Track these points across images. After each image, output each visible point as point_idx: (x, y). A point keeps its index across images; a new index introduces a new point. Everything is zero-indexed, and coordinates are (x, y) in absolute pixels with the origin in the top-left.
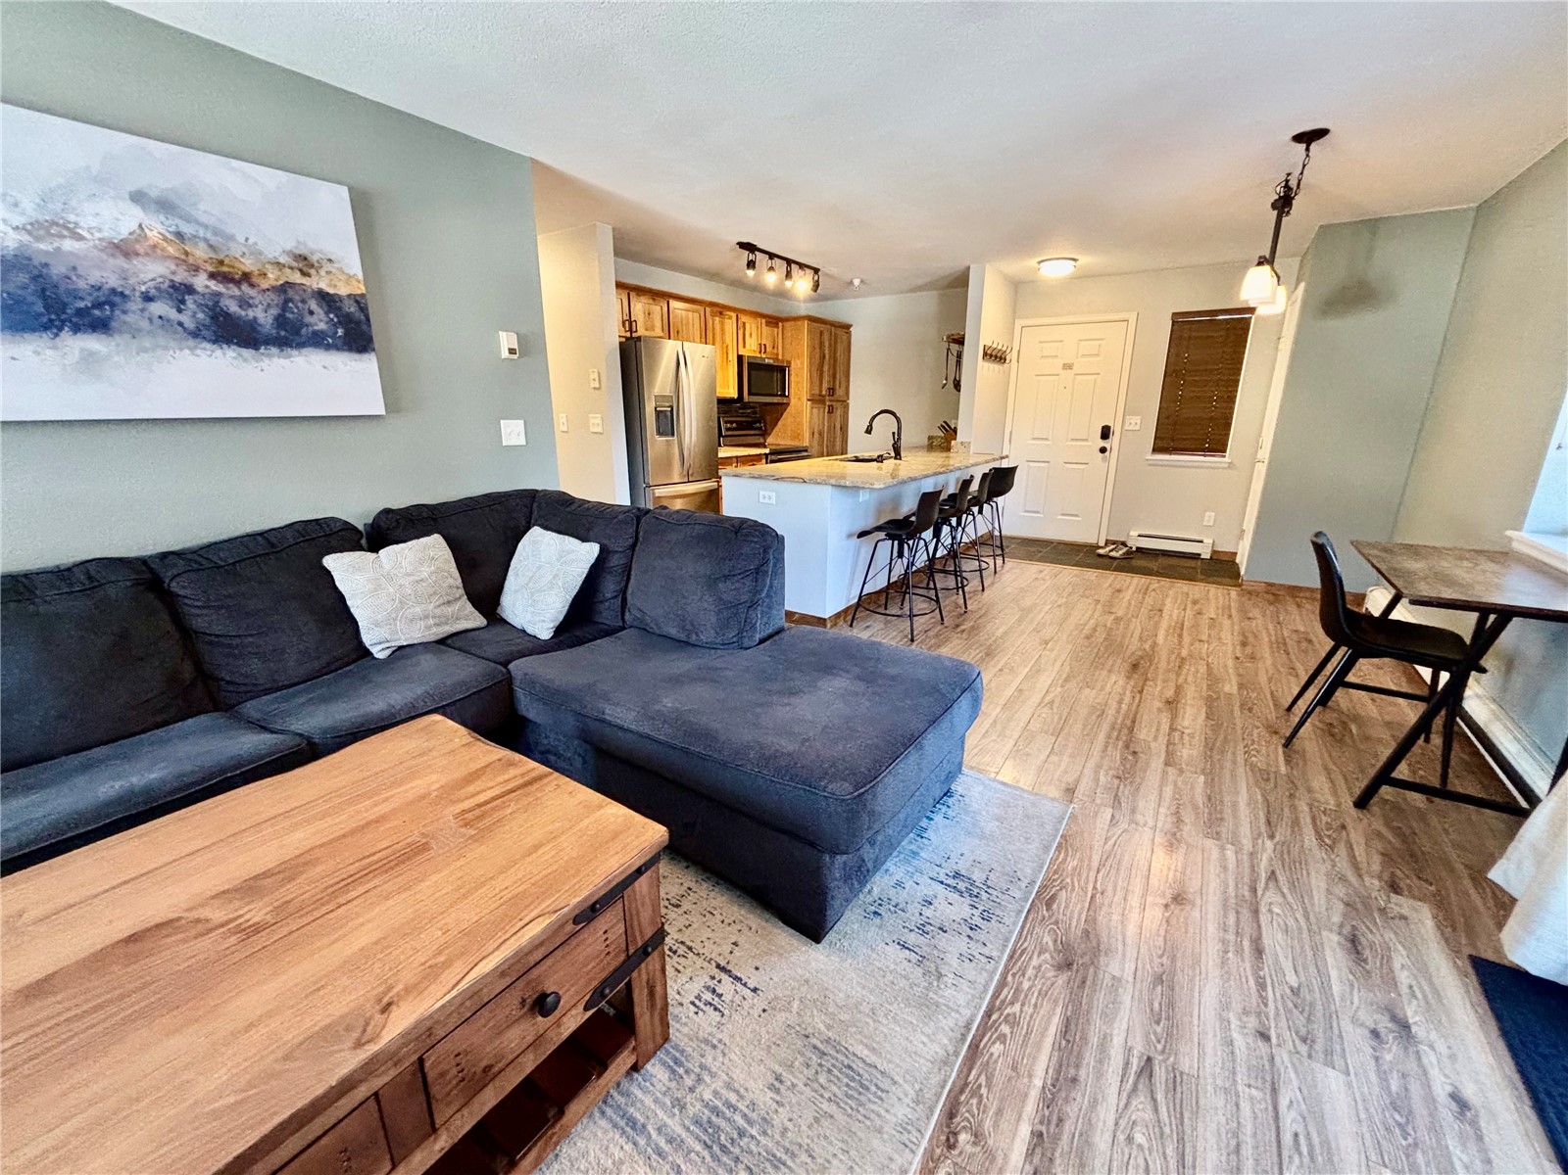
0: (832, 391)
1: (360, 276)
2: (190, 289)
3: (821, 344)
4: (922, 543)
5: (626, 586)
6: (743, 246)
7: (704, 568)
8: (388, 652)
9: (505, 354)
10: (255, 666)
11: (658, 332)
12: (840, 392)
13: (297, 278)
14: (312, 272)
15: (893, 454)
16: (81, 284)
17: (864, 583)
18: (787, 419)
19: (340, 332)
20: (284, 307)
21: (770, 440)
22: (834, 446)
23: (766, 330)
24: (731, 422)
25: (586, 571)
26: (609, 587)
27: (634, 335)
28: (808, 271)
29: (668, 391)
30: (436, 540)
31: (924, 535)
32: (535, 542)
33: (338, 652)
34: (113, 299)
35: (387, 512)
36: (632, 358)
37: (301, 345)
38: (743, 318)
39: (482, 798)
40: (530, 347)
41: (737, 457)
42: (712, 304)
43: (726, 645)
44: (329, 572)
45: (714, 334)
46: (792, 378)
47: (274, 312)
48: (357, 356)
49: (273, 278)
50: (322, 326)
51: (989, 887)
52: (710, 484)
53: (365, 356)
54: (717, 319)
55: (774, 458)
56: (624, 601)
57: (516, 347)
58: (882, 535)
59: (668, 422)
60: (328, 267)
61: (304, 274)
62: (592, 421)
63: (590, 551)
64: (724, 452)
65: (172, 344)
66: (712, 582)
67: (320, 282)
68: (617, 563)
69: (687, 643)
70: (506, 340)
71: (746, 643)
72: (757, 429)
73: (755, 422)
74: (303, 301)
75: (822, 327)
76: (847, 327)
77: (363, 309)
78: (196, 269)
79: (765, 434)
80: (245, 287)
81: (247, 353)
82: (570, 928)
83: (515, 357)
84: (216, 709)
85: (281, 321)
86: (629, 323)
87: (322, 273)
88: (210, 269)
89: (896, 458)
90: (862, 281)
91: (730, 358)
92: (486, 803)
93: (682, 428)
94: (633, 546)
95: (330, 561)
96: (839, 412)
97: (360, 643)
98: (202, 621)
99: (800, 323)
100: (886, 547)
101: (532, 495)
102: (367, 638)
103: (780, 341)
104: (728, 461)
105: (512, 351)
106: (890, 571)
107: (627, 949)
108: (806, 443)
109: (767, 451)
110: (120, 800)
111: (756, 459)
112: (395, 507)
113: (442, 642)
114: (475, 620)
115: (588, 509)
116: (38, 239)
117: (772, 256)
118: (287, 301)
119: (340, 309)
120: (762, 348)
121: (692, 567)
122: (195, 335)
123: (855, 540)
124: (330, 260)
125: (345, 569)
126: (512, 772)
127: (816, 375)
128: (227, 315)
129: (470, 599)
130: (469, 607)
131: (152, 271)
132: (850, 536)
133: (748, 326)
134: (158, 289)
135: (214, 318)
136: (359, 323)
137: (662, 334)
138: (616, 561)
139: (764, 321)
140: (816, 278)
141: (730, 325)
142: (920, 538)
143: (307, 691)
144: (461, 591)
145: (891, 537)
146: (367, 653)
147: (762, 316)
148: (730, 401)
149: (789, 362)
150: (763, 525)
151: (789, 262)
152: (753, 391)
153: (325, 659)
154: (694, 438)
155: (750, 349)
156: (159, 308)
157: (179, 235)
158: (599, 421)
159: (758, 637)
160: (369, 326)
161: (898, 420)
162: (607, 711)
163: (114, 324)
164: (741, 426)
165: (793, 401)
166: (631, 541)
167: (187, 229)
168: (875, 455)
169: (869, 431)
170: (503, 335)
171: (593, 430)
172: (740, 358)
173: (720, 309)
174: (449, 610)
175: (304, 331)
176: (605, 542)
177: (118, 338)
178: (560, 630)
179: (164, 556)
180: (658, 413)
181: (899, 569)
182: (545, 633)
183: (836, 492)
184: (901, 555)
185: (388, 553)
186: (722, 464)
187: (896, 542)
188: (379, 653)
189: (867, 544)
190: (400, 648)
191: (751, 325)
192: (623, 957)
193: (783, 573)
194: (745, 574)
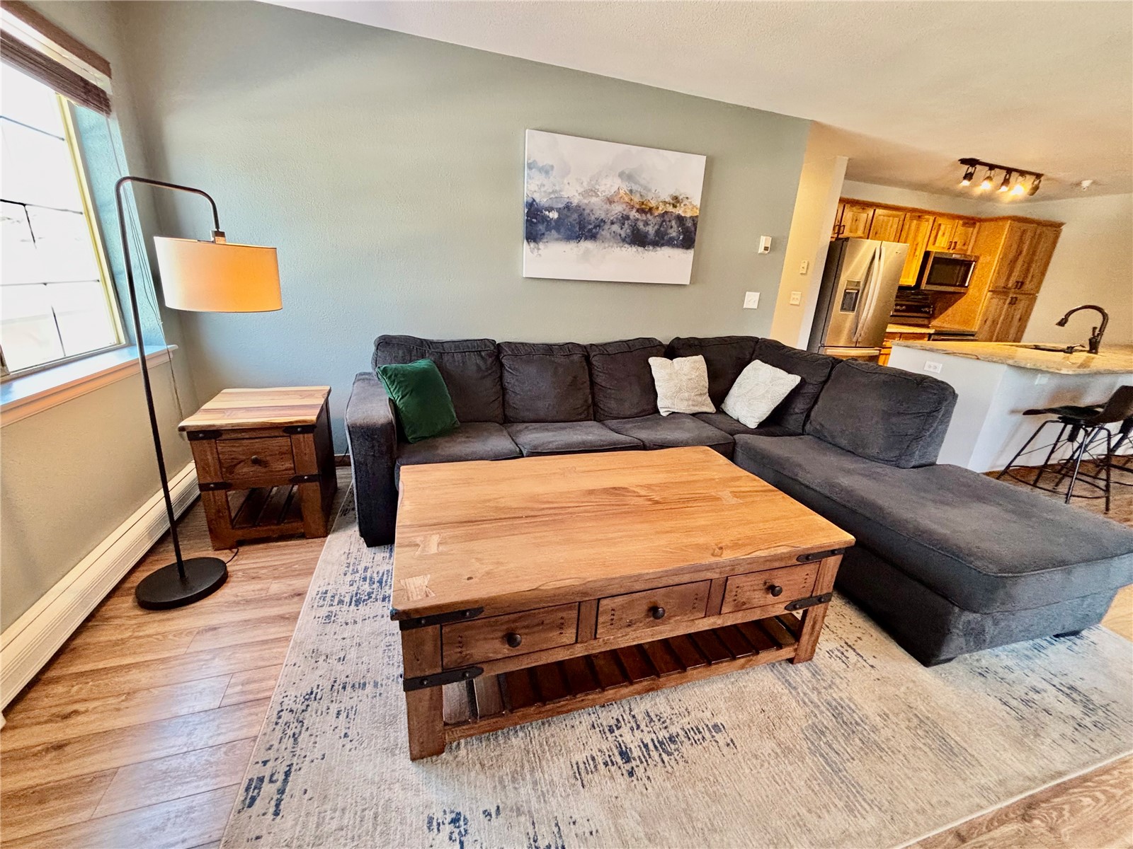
0: (1020, 284)
1: (699, 206)
2: (627, 218)
3: (1021, 241)
4: (1103, 434)
5: (812, 407)
6: (964, 161)
7: (882, 405)
8: (668, 413)
9: (761, 250)
10: (613, 404)
11: (860, 233)
12: (1028, 286)
13: (670, 209)
14: (678, 205)
15: (1088, 348)
16: (593, 218)
17: (1018, 455)
18: (960, 305)
19: (681, 237)
20: (661, 225)
21: (935, 323)
22: (1008, 333)
23: (961, 229)
24: (902, 305)
25: (788, 392)
26: (800, 406)
27: (840, 236)
28: (1028, 176)
29: (860, 277)
30: (700, 358)
31: (1109, 426)
32: (755, 369)
33: (646, 407)
34: (600, 223)
35: (678, 339)
36: (836, 253)
37: (663, 245)
38: (940, 220)
39: (743, 489)
40: (777, 246)
41: (901, 334)
42: (913, 210)
43: (887, 462)
44: (650, 366)
45: (908, 234)
46: (976, 271)
47: (656, 227)
48: (685, 251)
49: (661, 209)
50: (674, 234)
51: (1107, 710)
52: (873, 352)
53: (689, 251)
54: (915, 222)
55: (936, 337)
56: (808, 416)
57: (769, 246)
58: (1055, 417)
59: (852, 302)
60: (686, 202)
61: (675, 206)
62: (793, 296)
63: (794, 380)
64: (891, 328)
65: (615, 245)
66: (887, 415)
67: (680, 211)
68: (810, 391)
69: (853, 453)
70: (764, 241)
71: (903, 463)
72: (926, 312)
73: (924, 307)
74: (670, 221)
75: (1025, 226)
76: (1056, 227)
77: (695, 225)
78: (632, 207)
79: (932, 316)
80: (649, 215)
81: (640, 249)
82: (794, 561)
83: (767, 252)
84: (595, 420)
85: (657, 232)
86: (839, 227)
87: (682, 205)
88: (638, 207)
89: (1090, 352)
90: (1094, 183)
91: (917, 253)
92: (744, 492)
93: (862, 308)
94: (825, 382)
95: (652, 361)
96: (1021, 305)
97: (656, 406)
98: (601, 379)
99: (1001, 223)
100: (1055, 429)
101: (755, 340)
102: (660, 404)
103: (974, 238)
104: (893, 335)
105: (766, 249)
106: (1052, 452)
107: (812, 592)
108: (975, 329)
109: (932, 331)
110: (584, 443)
111: (921, 336)
112: (682, 337)
113: (694, 415)
114: (710, 408)
115: (795, 354)
116: (584, 198)
117: (992, 167)
118: (664, 221)
119: (684, 225)
120: (953, 245)
121: (873, 404)
122: (624, 240)
123: (1020, 416)
124: (687, 198)
125: (658, 365)
126: (755, 484)
127: (1005, 270)
128: (638, 230)
129: (710, 396)
130: (709, 399)
131: (618, 209)
132: (1013, 412)
133: (942, 227)
134: (617, 219)
135: (633, 232)
136: (691, 232)
137: (862, 235)
138: (810, 389)
139: (961, 222)
140: (1036, 183)
141: (926, 226)
142: (1102, 428)
143: (632, 422)
144: (707, 390)
145: (1066, 421)
146: (657, 411)
147: (959, 217)
148: (909, 288)
149: (977, 258)
150: (943, 382)
151: (1010, 171)
152: (932, 280)
153: (640, 409)
154: (870, 315)
155: (940, 246)
156: (616, 228)
157: (631, 191)
158: (799, 297)
159: (913, 464)
160: (695, 234)
161: (1105, 316)
162: (800, 475)
163: (598, 236)
164: (909, 309)
165: (972, 291)
166: (823, 379)
167: (635, 188)
168: (1064, 347)
169: (1062, 323)
170: (763, 238)
171: (792, 302)
172: (927, 254)
173: (919, 214)
174: (700, 399)
175: (666, 238)
176: (805, 376)
177: (598, 243)
178: (761, 425)
179: (592, 345)
180: (846, 294)
181: (1065, 452)
182: (752, 424)
183: (1011, 372)
184: (1072, 438)
185: (678, 361)
186: (888, 338)
187: (1069, 427)
188: (663, 413)
189: (1032, 423)
190: (673, 413)
191: (946, 225)
192: (808, 595)
193: (949, 421)
194: (918, 415)
